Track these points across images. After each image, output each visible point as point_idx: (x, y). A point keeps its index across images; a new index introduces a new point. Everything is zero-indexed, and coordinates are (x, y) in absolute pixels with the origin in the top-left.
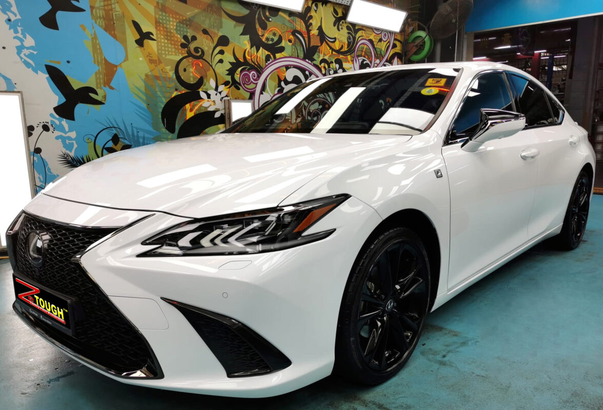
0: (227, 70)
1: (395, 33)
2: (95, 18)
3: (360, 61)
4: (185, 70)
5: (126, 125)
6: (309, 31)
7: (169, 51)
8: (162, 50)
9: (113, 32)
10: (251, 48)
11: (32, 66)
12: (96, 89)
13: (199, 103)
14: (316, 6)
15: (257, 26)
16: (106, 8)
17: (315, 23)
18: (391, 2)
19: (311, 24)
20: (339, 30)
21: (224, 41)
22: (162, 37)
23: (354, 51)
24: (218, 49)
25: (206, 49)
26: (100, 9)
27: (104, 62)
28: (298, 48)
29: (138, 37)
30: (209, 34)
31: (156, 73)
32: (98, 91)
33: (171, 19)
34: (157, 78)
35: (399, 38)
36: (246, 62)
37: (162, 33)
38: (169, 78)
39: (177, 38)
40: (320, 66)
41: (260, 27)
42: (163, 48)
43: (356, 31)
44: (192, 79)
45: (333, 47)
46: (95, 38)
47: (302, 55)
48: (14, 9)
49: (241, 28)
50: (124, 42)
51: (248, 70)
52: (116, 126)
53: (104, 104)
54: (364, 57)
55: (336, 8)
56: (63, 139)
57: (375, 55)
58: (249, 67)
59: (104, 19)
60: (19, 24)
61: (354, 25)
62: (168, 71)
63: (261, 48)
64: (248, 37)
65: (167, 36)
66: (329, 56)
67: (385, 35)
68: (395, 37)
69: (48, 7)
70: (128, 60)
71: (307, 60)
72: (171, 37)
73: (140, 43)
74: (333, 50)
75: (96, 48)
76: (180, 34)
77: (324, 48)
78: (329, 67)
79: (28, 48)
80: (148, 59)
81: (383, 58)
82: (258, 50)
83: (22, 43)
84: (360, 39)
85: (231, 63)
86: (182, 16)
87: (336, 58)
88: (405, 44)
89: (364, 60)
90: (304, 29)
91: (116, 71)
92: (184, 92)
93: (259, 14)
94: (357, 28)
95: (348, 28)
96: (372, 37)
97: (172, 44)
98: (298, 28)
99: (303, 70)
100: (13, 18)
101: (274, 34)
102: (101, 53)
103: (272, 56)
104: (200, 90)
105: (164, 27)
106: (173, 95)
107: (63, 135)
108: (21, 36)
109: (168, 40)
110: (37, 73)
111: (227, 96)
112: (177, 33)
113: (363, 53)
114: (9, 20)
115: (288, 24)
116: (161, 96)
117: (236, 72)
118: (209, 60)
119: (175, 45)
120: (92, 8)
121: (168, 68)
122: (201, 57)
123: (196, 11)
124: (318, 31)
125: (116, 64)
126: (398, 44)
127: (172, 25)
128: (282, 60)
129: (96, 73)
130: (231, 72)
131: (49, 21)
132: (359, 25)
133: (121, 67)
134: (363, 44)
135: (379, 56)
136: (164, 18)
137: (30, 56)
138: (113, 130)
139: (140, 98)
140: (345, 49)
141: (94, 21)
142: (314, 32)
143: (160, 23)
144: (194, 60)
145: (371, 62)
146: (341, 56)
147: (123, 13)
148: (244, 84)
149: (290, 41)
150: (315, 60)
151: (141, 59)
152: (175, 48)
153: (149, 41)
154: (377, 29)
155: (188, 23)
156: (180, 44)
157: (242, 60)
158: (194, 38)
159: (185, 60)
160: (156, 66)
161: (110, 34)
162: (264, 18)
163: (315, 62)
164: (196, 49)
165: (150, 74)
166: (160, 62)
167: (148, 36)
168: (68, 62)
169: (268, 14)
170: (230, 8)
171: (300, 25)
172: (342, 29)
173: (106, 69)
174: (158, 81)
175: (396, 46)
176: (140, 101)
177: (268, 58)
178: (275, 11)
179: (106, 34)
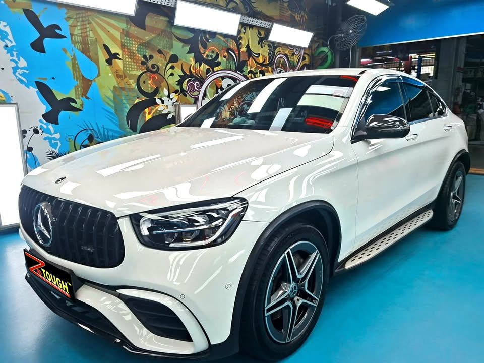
0: (177, 81)
1: (304, 49)
2: (74, 42)
3: (278, 71)
4: (144, 82)
5: (99, 126)
6: (239, 49)
7: (131, 67)
8: (126, 67)
9: (88, 54)
10: (195, 63)
11: (25, 82)
13: (155, 107)
14: (245, 29)
15: (200, 46)
16: (83, 35)
17: (244, 42)
19: (241, 43)
20: (262, 48)
21: (174, 59)
22: (127, 57)
23: (274, 64)
24: (170, 65)
25: (161, 65)
26: (78, 36)
27: (81, 78)
28: (231, 62)
29: (108, 57)
30: (162, 53)
31: (122, 85)
33: (133, 43)
34: (123, 89)
35: (307, 53)
36: (191, 75)
37: (126, 53)
38: (132, 89)
39: (138, 56)
40: (248, 76)
43: (275, 48)
44: (150, 89)
45: (258, 61)
46: (74, 59)
47: (234, 68)
48: (10, 37)
49: (187, 48)
50: (97, 62)
51: (193, 81)
52: (91, 128)
53: (81, 110)
54: (282, 68)
55: (260, 31)
56: (50, 139)
58: (193, 78)
59: (81, 43)
60: (15, 50)
61: (273, 43)
62: (132, 83)
63: (203, 63)
64: (192, 55)
65: (131, 55)
66: (255, 68)
67: (297, 50)
68: (305, 51)
69: (37, 35)
70: (100, 75)
71: (238, 72)
72: (133, 56)
73: (109, 62)
74: (258, 63)
75: (75, 67)
76: (140, 54)
77: (251, 61)
78: (254, 76)
79: (21, 68)
80: (116, 74)
81: (295, 68)
82: (200, 65)
83: (16, 64)
84: (278, 54)
85: (179, 75)
86: (143, 40)
87: (260, 69)
88: (312, 57)
89: (281, 71)
90: (235, 48)
91: (91, 85)
92: (143, 99)
93: (201, 37)
94: (276, 45)
95: (269, 46)
96: (287, 52)
97: (134, 62)
98: (231, 47)
99: (234, 79)
100: (9, 45)
101: (213, 52)
102: (79, 71)
103: (211, 69)
104: (156, 97)
105: (127, 49)
106: (136, 102)
107: (50, 136)
108: (16, 59)
109: (131, 59)
110: (29, 88)
111: (177, 102)
112: (138, 53)
113: (280, 65)
114: (7, 46)
115: (223, 44)
116: (126, 103)
117: (184, 82)
118: (163, 73)
119: (136, 62)
120: (72, 35)
121: (131, 81)
122: (157, 72)
123: (153, 35)
124: (246, 49)
125: (91, 79)
126: (307, 57)
127: (134, 47)
128: (219, 72)
129: (75, 87)
130: (180, 83)
131: (38, 46)
132: (277, 43)
133: (95, 81)
134: (280, 57)
135: (292, 66)
136: (128, 42)
137: (23, 74)
138: (88, 131)
139: (111, 106)
140: (267, 62)
141: (73, 45)
142: (244, 49)
143: (125, 46)
144: (152, 74)
146: (264, 68)
147: (96, 39)
148: (190, 92)
149: (225, 57)
150: (244, 71)
151: (110, 75)
152: (136, 65)
154: (291, 46)
155: (147, 45)
156: (140, 62)
157: (188, 73)
158: (151, 57)
159: (144, 74)
160: (122, 79)
161: (86, 55)
162: (205, 40)
163: (244, 73)
164: (153, 66)
165: (117, 86)
166: (125, 77)
167: (115, 56)
168: (53, 78)
169: (207, 36)
170: (178, 33)
171: (232, 45)
172: (264, 46)
173: (83, 83)
174: (123, 92)
175: (305, 59)
176: (110, 108)
177: (208, 71)
178: (213, 35)
179: (83, 56)
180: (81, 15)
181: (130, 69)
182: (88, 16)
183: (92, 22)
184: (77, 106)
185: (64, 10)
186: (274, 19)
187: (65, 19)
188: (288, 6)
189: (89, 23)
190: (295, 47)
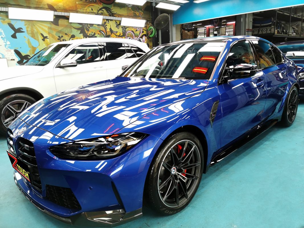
1: (143, 28)
6: (106, 30)
7: (53, 41)
10: (84, 37)
12: (30, 56)
14: (108, 21)
16: (32, 30)
17: (108, 28)
18: (140, 17)
19: (107, 28)
20: (118, 28)
21: (73, 36)
22: (51, 37)
23: (126, 35)
24: (71, 39)
25: (67, 39)
26: (30, 31)
27: (32, 47)
28: (102, 36)
29: (43, 38)
30: (67, 35)
33: (54, 31)
35: (145, 29)
41: (87, 30)
42: (51, 41)
43: (126, 28)
45: (116, 35)
46: (29, 40)
48: (3, 34)
49: (79, 32)
50: (38, 40)
55: (116, 22)
59: (31, 34)
60: (5, 38)
61: (125, 27)
63: (88, 38)
64: (82, 34)
67: (139, 29)
68: (143, 29)
69: (14, 32)
70: (40, 46)
73: (43, 40)
75: (29, 43)
77: (113, 35)
79: (8, 45)
80: (46, 44)
83: (6, 44)
86: (58, 30)
88: (147, 31)
89: (130, 38)
90: (104, 29)
91: (36, 50)
93: (86, 26)
94: (126, 27)
95: (122, 28)
96: (132, 30)
98: (102, 29)
100: (3, 37)
101: (92, 32)
102: (31, 44)
105: (51, 34)
108: (6, 42)
109: (53, 38)
112: (56, 36)
113: (130, 36)
114: (2, 37)
115: (97, 28)
119: (55, 39)
120: (27, 31)
123: (62, 28)
124: (110, 30)
125: (36, 47)
126: (144, 31)
127: (54, 33)
129: (30, 51)
131: (14, 36)
133: (38, 48)
135: (136, 36)
136: (51, 31)
137: (8, 47)
140: (122, 35)
141: (28, 35)
142: (108, 30)
145: (133, 39)
146: (120, 37)
147: (37, 31)
149: (99, 34)
151: (44, 45)
155: (60, 32)
156: (57, 39)
158: (62, 37)
161: (34, 38)
162: (88, 28)
164: (63, 40)
167: (46, 37)
168: (21, 48)
169: (89, 26)
170: (75, 26)
172: (120, 28)
173: (33, 49)
175: (144, 32)
178: (92, 25)
179: (32, 38)
180: (31, 23)
182: (33, 23)
183: (36, 25)
185: (23, 22)
186: (124, 16)
187: (24, 25)
188: (132, 9)
189: (34, 26)
190: (137, 27)
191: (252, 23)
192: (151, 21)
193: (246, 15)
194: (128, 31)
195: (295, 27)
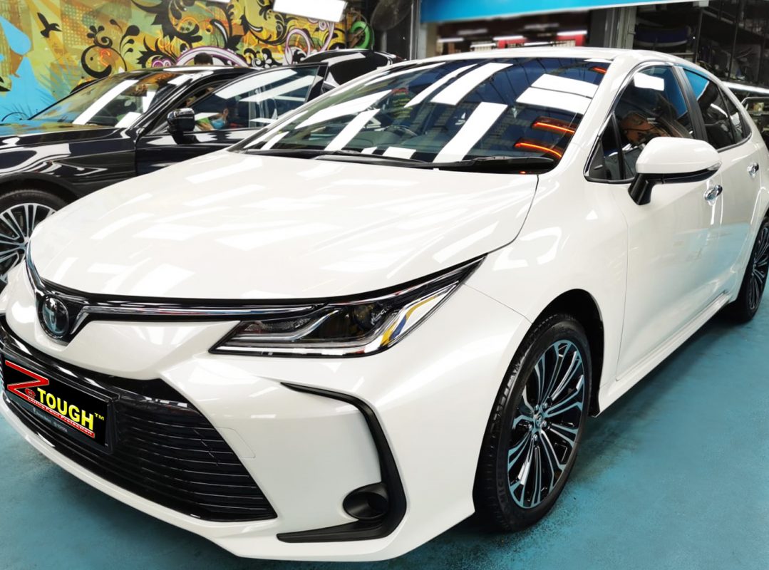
0: (138, 59)
1: (335, 23)
3: (293, 51)
4: (92, 59)
5: (31, 109)
6: (230, 21)
9: (18, 24)
10: (164, 36)
16: (11, 1)
17: (237, 14)
19: (232, 13)
20: (265, 18)
21: (133, 31)
22: (68, 28)
23: (285, 41)
24: (128, 38)
25: (114, 38)
26: (5, 3)
27: (9, 51)
28: (218, 38)
29: (44, 28)
30: (117, 25)
31: (63, 62)
32: (3, 78)
33: (77, 11)
34: (63, 66)
35: (340, 28)
36: (158, 51)
37: (68, 24)
38: (76, 67)
39: (84, 29)
40: (244, 56)
41: (174, 15)
42: (69, 38)
43: (287, 21)
44: (99, 68)
45: (259, 36)
47: (222, 45)
49: (152, 18)
50: (29, 33)
51: (161, 59)
52: (21, 111)
53: (9, 90)
54: (298, 47)
57: (311, 45)
58: (161, 56)
59: (9, 11)
61: (284, 15)
62: (74, 59)
63: (175, 37)
64: (160, 26)
65: (73, 26)
66: (256, 45)
67: (323, 24)
68: (336, 26)
70: (33, 50)
71: (229, 50)
72: (77, 27)
73: (45, 34)
74: (259, 39)
75: (2, 39)
76: (87, 26)
77: (249, 37)
78: (255, 57)
80: (53, 49)
81: (321, 48)
82: (171, 39)
84: (293, 27)
85: (142, 52)
86: (90, 8)
87: (263, 47)
88: (347, 33)
89: (297, 51)
90: (223, 17)
91: (21, 61)
92: (90, 80)
93: (173, 5)
95: (277, 17)
96: (306, 27)
97: (77, 34)
98: (218, 17)
99: (224, 60)
101: (190, 24)
102: (7, 43)
103: (187, 45)
105: (70, 19)
109: (73, 30)
112: (83, 23)
113: (296, 44)
115: (206, 14)
116: (67, 83)
117: (147, 60)
118: (117, 48)
119: (81, 35)
121: (74, 57)
122: (109, 47)
123: (104, 3)
124: (241, 21)
125: (22, 54)
126: (339, 33)
127: (78, 16)
128: (199, 48)
129: (2, 62)
130: (142, 61)
132: (289, 15)
133: (26, 56)
134: (296, 33)
135: (317, 45)
136: (70, 10)
138: (18, 115)
139: (45, 85)
140: (274, 38)
142: (237, 21)
143: (65, 14)
144: (101, 49)
145: (306, 53)
146: (269, 47)
147: (28, 7)
149: (208, 30)
150: (238, 49)
151: (46, 49)
152: (81, 38)
153: (55, 32)
155: (95, 14)
156: (86, 34)
157: (154, 49)
158: (101, 29)
159: (92, 49)
160: (62, 55)
161: (16, 25)
162: (177, 8)
163: (238, 52)
164: (104, 39)
165: (55, 62)
166: (66, 52)
167: (54, 27)
169: (182, 3)
171: (220, 14)
172: (269, 18)
173: (12, 57)
174: (64, 70)
175: (337, 36)
176: (44, 87)
177: (183, 47)
179: (12, 27)
181: (73, 43)
184: (4, 85)
190: (319, 21)
191: (632, 36)
192: (360, 6)
193: (618, 9)
194: (294, 31)
195: (745, 60)
